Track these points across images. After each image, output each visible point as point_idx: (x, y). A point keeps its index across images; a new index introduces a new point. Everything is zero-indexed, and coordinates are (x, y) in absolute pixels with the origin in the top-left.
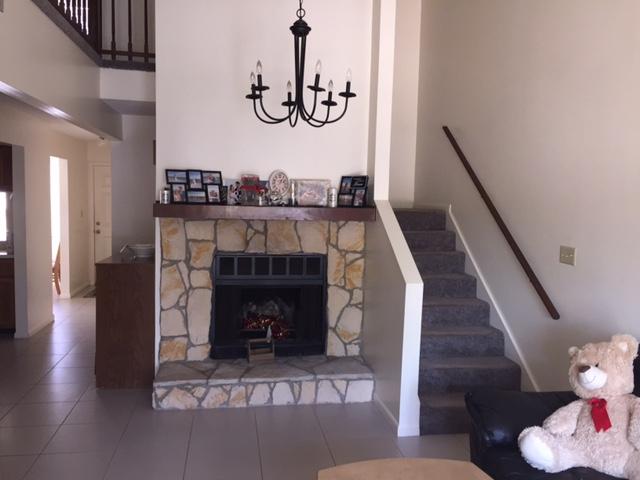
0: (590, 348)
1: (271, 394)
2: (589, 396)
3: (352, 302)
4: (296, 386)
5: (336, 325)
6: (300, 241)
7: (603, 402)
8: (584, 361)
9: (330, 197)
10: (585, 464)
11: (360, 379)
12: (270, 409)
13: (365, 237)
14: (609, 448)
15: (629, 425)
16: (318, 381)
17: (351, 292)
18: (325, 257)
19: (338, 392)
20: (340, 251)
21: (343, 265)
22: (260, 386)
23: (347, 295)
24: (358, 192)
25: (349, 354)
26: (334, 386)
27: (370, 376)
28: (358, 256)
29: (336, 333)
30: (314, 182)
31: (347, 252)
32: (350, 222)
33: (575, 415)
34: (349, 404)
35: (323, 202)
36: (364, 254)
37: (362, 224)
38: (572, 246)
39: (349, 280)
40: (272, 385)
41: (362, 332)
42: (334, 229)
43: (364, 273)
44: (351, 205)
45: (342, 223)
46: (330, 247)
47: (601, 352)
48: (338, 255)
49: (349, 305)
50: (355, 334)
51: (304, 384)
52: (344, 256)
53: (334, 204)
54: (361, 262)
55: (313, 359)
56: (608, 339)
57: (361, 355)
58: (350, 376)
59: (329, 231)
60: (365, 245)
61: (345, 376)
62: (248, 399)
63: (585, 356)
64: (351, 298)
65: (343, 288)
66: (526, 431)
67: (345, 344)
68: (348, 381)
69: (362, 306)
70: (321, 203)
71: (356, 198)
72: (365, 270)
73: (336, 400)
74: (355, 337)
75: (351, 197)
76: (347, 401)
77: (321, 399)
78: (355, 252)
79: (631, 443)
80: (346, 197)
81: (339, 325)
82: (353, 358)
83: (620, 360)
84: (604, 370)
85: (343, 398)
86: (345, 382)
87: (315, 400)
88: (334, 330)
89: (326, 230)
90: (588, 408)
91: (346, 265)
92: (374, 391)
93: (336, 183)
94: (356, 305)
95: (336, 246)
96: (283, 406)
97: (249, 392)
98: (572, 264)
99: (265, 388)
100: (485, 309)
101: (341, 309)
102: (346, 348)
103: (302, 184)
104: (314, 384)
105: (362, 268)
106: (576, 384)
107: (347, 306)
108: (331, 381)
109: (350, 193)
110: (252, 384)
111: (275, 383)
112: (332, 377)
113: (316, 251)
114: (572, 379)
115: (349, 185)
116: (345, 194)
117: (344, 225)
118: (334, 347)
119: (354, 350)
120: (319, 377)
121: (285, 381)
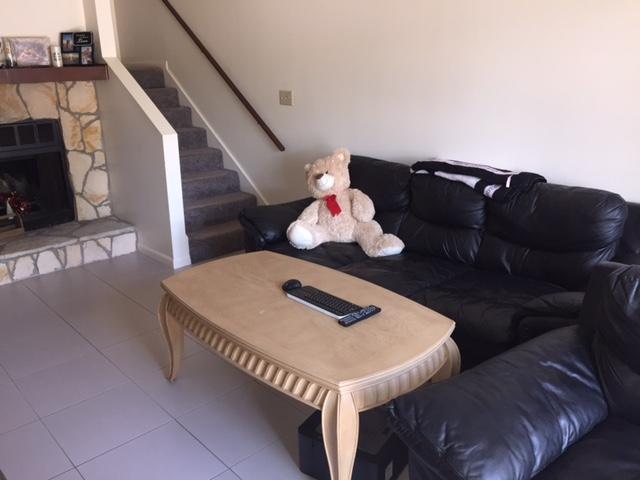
0: (320, 162)
1: (36, 265)
2: (323, 195)
3: (95, 165)
4: (61, 252)
5: (83, 190)
6: (26, 106)
7: (334, 197)
8: (318, 172)
9: (52, 56)
10: (328, 240)
11: (123, 233)
12: (37, 278)
13: (97, 97)
14: (342, 224)
15: (352, 207)
16: (82, 243)
17: (92, 155)
18: (58, 122)
19: (104, 249)
20: (73, 114)
21: (78, 129)
22: (21, 259)
23: (89, 159)
24: (84, 49)
25: (101, 216)
26: (99, 245)
27: (131, 229)
28: (93, 117)
29: (84, 197)
30: (32, 40)
31: (81, 115)
32: (78, 83)
33: (316, 211)
34: (116, 258)
35: (46, 61)
36: (98, 115)
37: (91, 84)
38: (288, 90)
39: (88, 143)
40: (35, 256)
41: (110, 193)
42: (62, 92)
43: (102, 135)
44: (78, 64)
45: (69, 83)
46: (62, 111)
47: (328, 163)
48: (72, 118)
49: (92, 168)
50: (104, 196)
51: (68, 249)
52: (78, 119)
53: (59, 63)
54: (97, 124)
55: (66, 227)
56: (331, 154)
57: (113, 215)
58: (112, 233)
59: (57, 94)
60: (98, 105)
61: (107, 234)
62: (11, 274)
63: (318, 167)
64: (93, 162)
65: (83, 152)
66: (291, 225)
67: (95, 207)
68: (112, 237)
69: (105, 167)
70: (44, 63)
71: (83, 57)
72: (102, 131)
73: (104, 256)
74: (104, 199)
75: (76, 56)
76: (113, 255)
77: (88, 259)
78: (89, 114)
79: (356, 218)
80: (71, 55)
81: (85, 189)
82: (106, 218)
83: (341, 166)
84: (332, 175)
85: (109, 253)
86: (109, 239)
87: (83, 261)
88: (81, 195)
89: (54, 92)
90: (324, 202)
91: (83, 129)
92: (137, 242)
93: (55, 39)
94: (100, 168)
95: (67, 110)
96: (51, 274)
97: (11, 267)
98: (290, 105)
99: (28, 261)
100: (218, 155)
101: (85, 173)
102: (97, 212)
103: (17, 43)
104: (78, 246)
105: (99, 130)
106: (314, 189)
107: (90, 170)
108: (95, 240)
109: (74, 52)
110: (12, 259)
111: (38, 253)
112: (95, 237)
113: (47, 117)
114: (312, 186)
115: (71, 43)
116: (68, 52)
117: (72, 86)
118: (85, 211)
119: (105, 211)
120: (82, 239)
121: (48, 250)
